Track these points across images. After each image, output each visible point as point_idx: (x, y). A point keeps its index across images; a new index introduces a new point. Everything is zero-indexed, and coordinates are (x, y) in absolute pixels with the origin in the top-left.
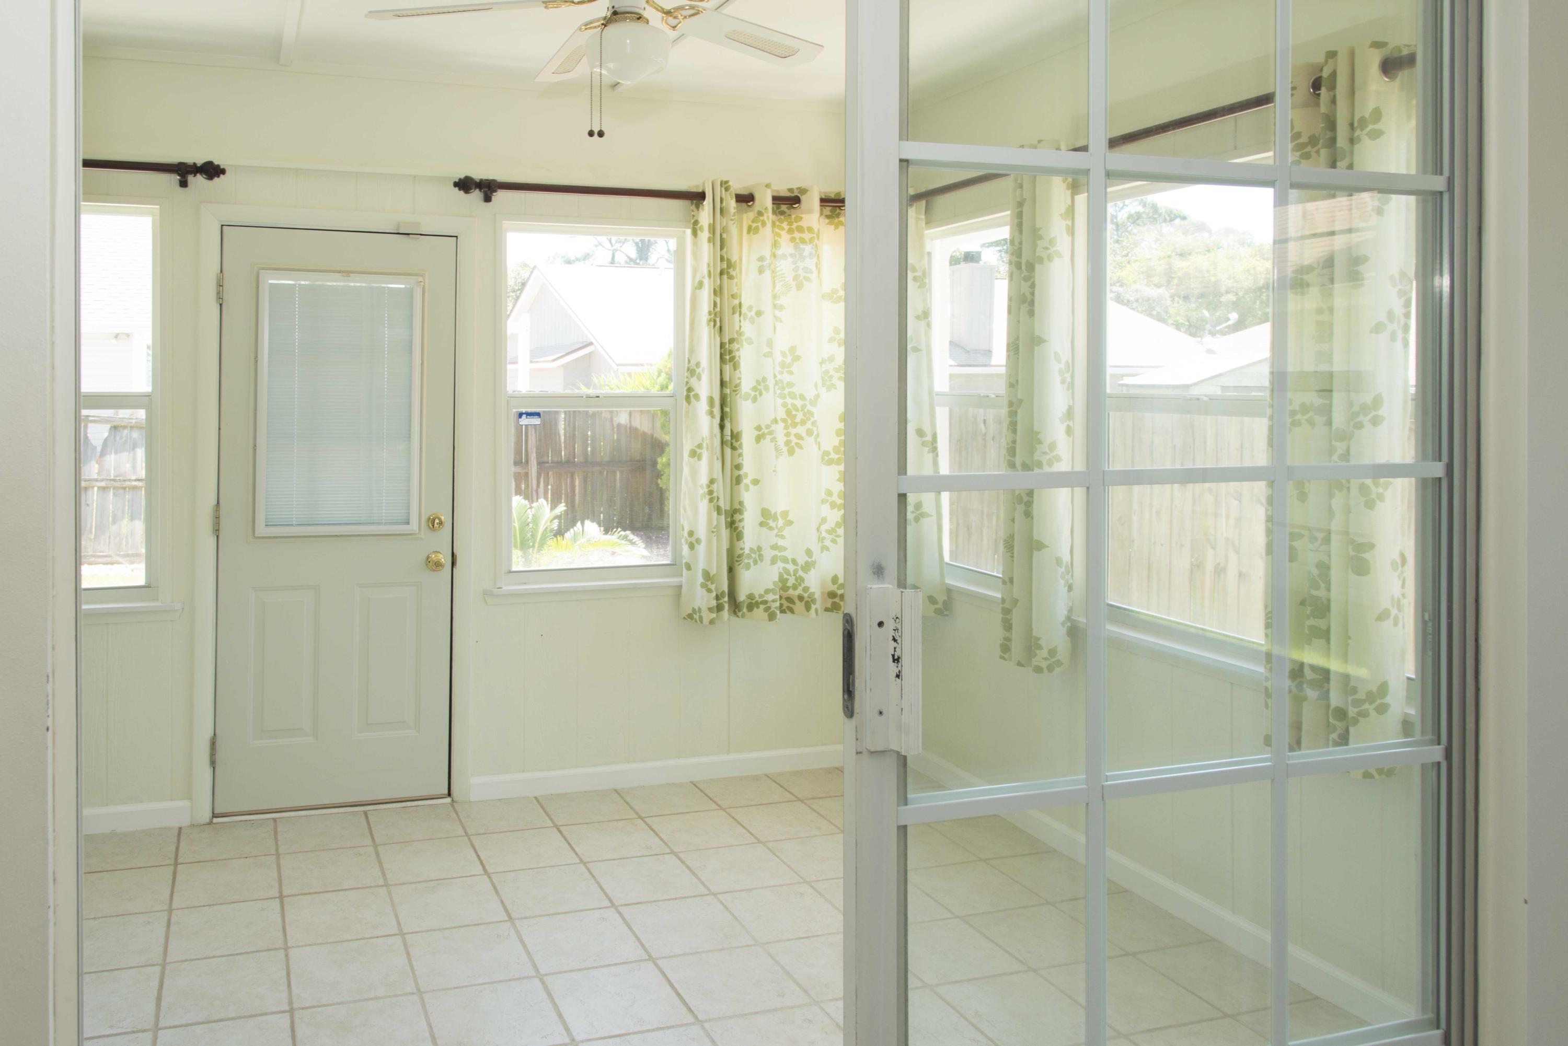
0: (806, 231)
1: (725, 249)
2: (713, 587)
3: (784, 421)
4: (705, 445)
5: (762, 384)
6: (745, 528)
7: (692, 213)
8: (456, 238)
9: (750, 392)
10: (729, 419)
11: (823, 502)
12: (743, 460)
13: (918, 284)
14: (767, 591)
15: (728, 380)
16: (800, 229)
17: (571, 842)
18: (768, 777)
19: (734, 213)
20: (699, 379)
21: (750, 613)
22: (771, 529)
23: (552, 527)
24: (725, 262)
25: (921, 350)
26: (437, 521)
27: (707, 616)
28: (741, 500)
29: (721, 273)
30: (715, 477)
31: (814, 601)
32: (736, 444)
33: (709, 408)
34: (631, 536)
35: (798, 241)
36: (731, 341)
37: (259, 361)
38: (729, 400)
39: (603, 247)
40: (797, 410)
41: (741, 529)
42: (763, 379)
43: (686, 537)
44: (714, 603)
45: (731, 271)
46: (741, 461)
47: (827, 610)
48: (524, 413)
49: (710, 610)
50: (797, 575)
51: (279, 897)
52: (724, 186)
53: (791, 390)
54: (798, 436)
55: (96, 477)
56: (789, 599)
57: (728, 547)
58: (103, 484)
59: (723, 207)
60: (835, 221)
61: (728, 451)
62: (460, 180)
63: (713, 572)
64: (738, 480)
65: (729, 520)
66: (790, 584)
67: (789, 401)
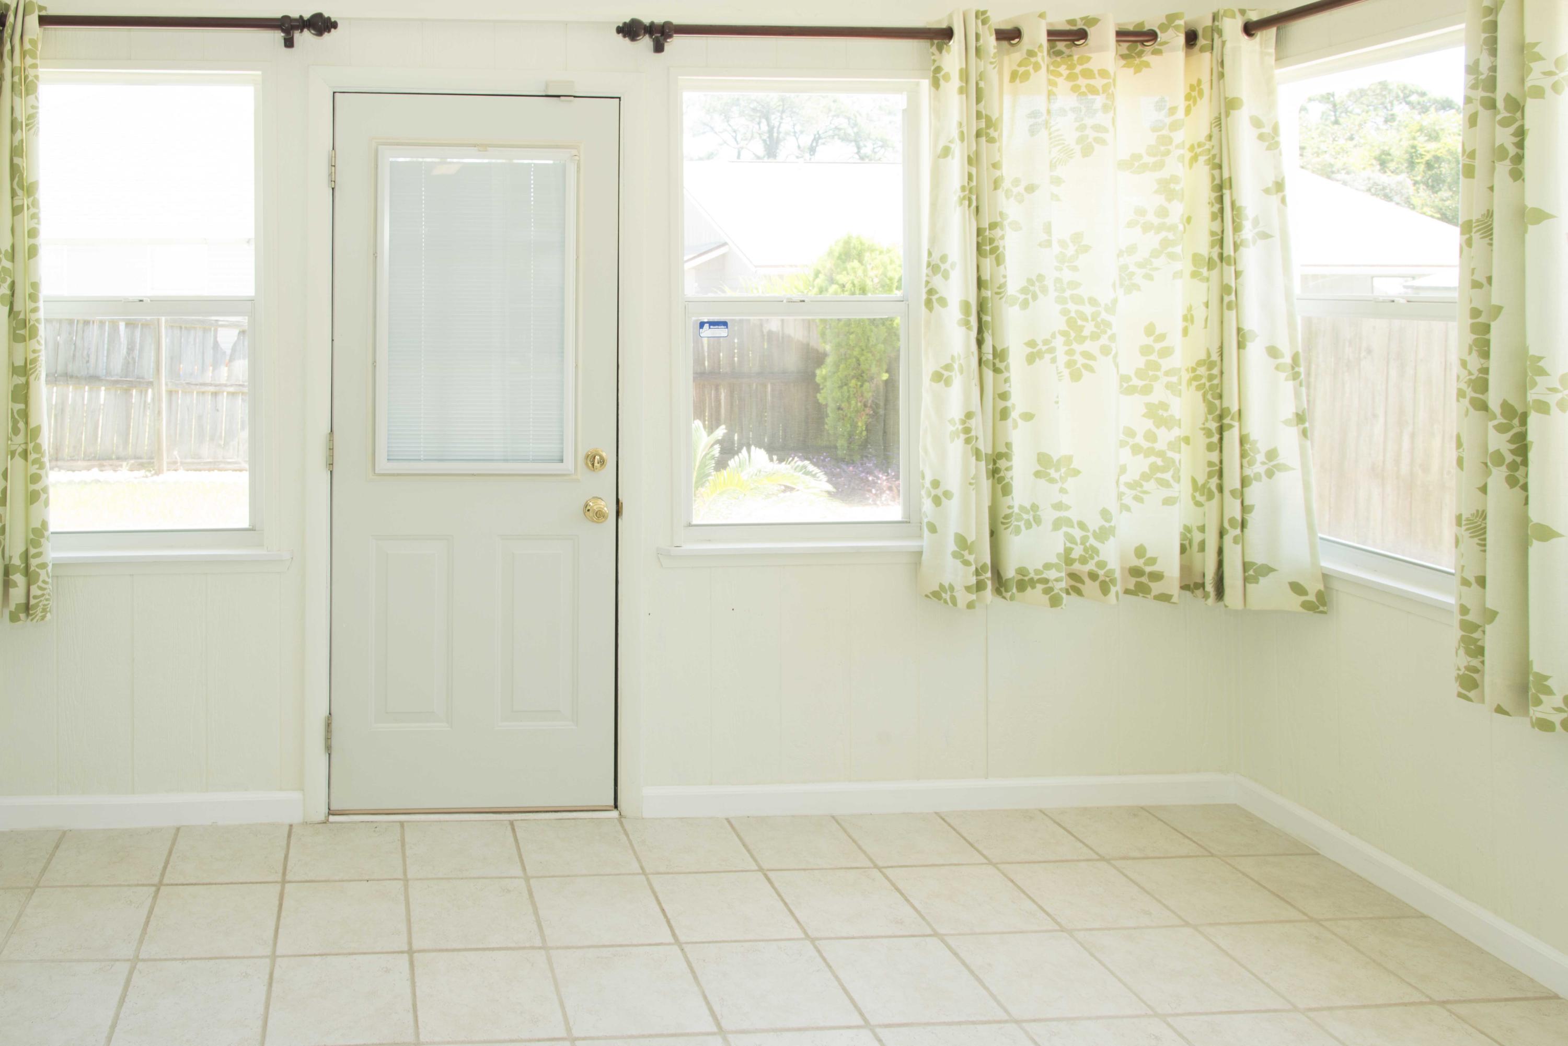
0: (1097, 76)
1: (983, 103)
2: (971, 558)
3: (1064, 334)
4: (956, 366)
5: (1037, 284)
6: (1014, 478)
7: (933, 57)
8: (618, 99)
9: (1019, 295)
10: (990, 331)
11: (1123, 444)
12: (1010, 387)
13: (1267, 144)
14: (1047, 566)
15: (989, 279)
16: (1088, 74)
17: (787, 901)
18: (1044, 813)
19: (995, 54)
20: (946, 276)
21: (1021, 594)
22: (1052, 481)
23: (712, 453)
24: (984, 120)
25: (1271, 236)
26: (597, 457)
27: (963, 597)
28: (1009, 441)
29: (978, 135)
30: (973, 409)
31: (1113, 581)
32: (1001, 366)
33: (963, 317)
34: (811, 468)
35: (1083, 89)
36: (993, 226)
37: (378, 258)
38: (990, 305)
39: (728, 145)
40: (1086, 319)
41: (1010, 480)
42: (1038, 276)
43: (927, 488)
44: (973, 580)
45: (991, 131)
46: (1007, 389)
47: (1127, 592)
48: (707, 322)
49: (968, 589)
50: (1088, 544)
51: (407, 952)
52: (982, 17)
53: (1075, 292)
54: (1087, 355)
55: (225, 382)
56: (1073, 576)
57: (990, 504)
58: (231, 389)
59: (980, 46)
60: (1136, 62)
61: (989, 374)
62: (625, 24)
63: (971, 538)
64: (1004, 414)
65: (991, 467)
66: (1075, 555)
67: (1072, 307)
